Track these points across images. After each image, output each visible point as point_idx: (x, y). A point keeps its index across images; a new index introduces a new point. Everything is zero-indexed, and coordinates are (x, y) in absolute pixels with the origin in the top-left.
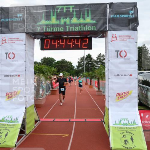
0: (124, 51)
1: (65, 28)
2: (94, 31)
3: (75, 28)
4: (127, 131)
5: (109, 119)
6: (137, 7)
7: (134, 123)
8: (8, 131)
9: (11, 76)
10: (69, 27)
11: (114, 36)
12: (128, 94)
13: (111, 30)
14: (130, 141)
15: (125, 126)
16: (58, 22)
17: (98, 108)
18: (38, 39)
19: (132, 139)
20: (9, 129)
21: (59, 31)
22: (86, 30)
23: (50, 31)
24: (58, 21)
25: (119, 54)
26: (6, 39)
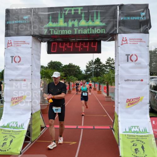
0: (135, 55)
1: (73, 31)
2: (103, 34)
3: (83, 31)
4: (138, 139)
5: (118, 126)
6: (148, 9)
7: (145, 131)
8: (13, 138)
9: (16, 80)
10: (77, 30)
11: (124, 39)
12: (139, 100)
13: (121, 33)
14: (141, 149)
15: (136, 134)
16: (66, 25)
17: (107, 114)
18: (45, 42)
19: (143, 148)
20: (14, 135)
21: (66, 33)
22: (95, 33)
23: (57, 33)
24: (66, 23)
25: (129, 58)
26: (12, 42)
